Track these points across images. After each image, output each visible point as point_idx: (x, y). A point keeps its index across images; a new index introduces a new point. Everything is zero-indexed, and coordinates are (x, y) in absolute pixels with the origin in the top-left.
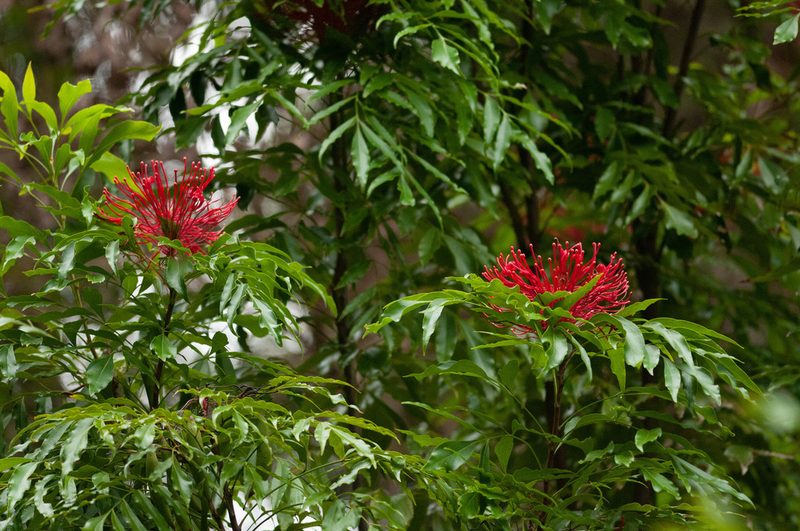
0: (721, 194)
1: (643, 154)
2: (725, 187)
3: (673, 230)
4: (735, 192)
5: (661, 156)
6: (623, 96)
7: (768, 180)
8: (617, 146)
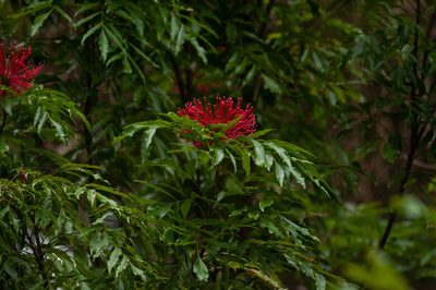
0: (292, 71)
1: (251, 48)
2: (295, 68)
3: (268, 90)
4: (300, 71)
5: (261, 50)
6: (239, 16)
7: (318, 65)
8: (237, 43)
